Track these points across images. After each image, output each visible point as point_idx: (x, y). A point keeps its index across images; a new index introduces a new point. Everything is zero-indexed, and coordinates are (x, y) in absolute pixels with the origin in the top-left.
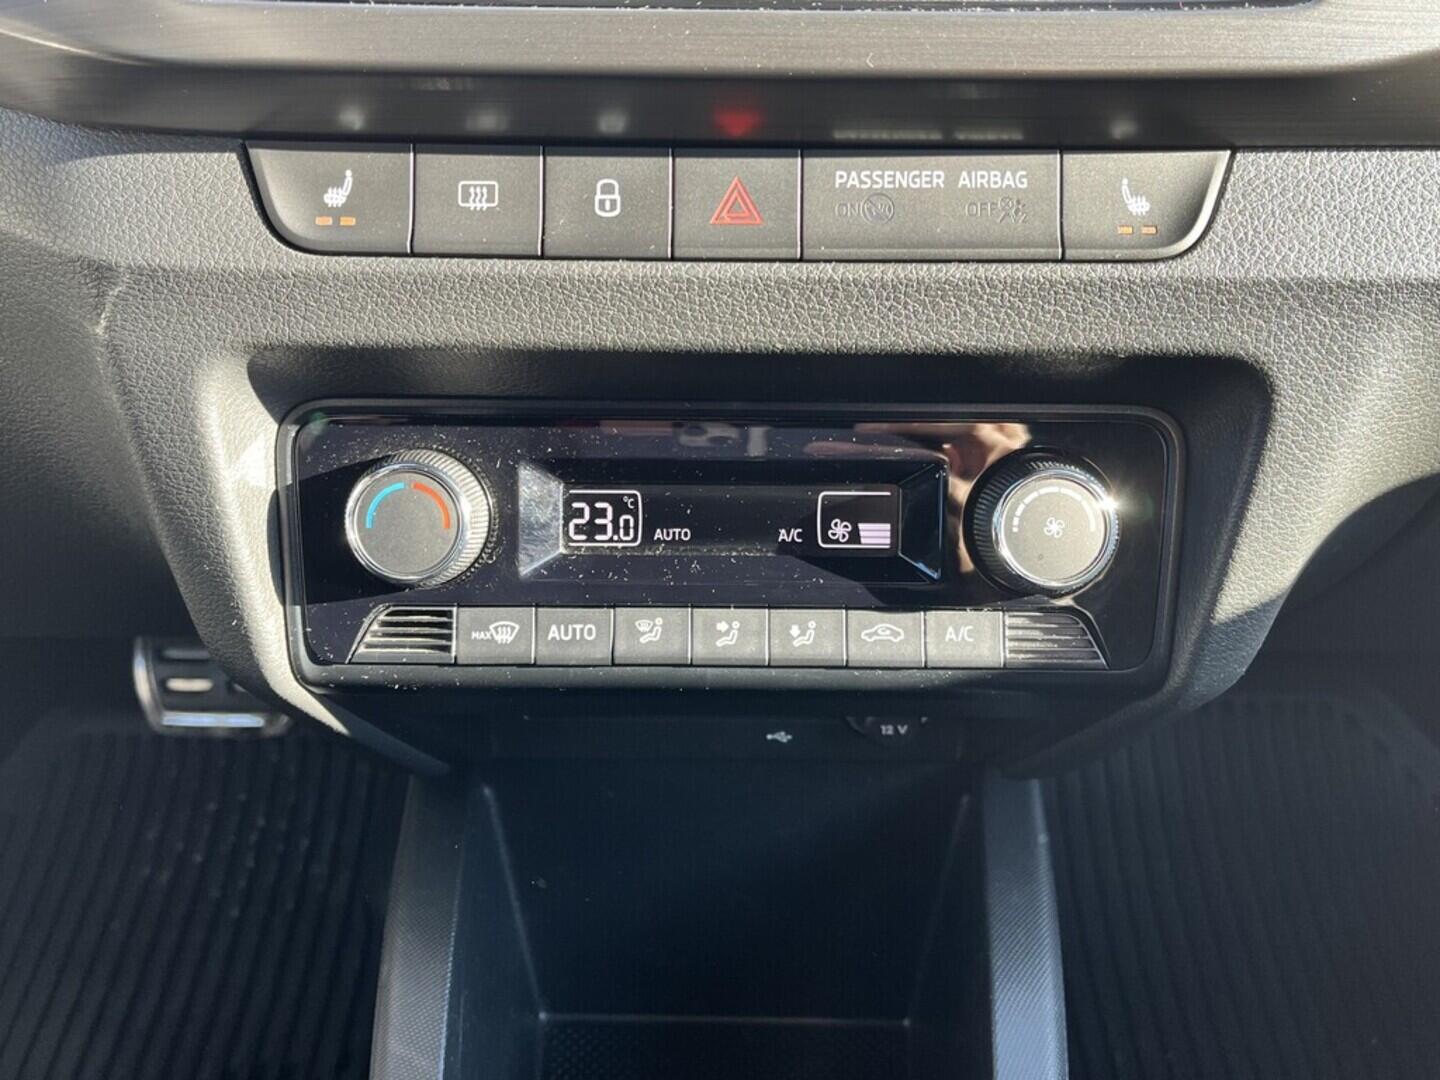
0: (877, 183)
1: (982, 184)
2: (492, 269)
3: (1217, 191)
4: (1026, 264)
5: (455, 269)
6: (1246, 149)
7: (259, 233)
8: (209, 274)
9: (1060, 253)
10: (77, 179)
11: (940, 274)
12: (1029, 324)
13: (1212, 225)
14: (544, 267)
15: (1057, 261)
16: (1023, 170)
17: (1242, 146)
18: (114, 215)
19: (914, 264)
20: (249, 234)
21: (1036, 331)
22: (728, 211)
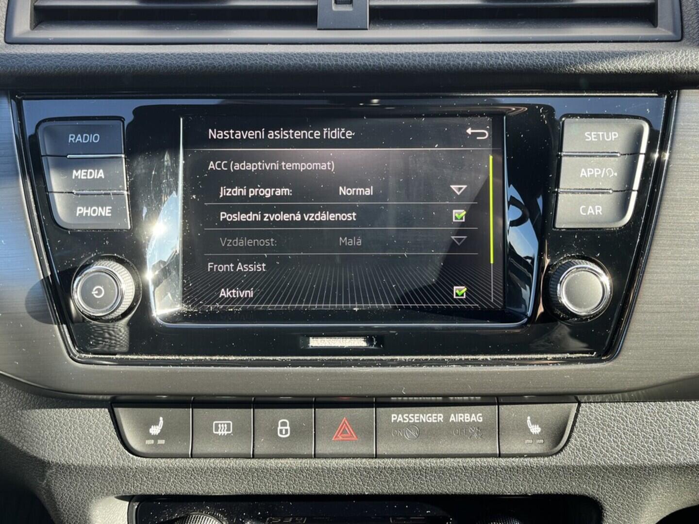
0: (412, 420)
1: (461, 420)
2: (229, 465)
3: (572, 423)
4: (482, 459)
5: (212, 465)
6: (585, 402)
7: (119, 448)
8: (96, 467)
9: (498, 452)
10: (33, 419)
11: (442, 464)
12: (484, 484)
13: (570, 440)
14: (254, 463)
15: (497, 457)
16: (480, 413)
17: (583, 401)
18: (51, 439)
19: (429, 460)
20: (114, 448)
21: (488, 486)
22: (341, 434)
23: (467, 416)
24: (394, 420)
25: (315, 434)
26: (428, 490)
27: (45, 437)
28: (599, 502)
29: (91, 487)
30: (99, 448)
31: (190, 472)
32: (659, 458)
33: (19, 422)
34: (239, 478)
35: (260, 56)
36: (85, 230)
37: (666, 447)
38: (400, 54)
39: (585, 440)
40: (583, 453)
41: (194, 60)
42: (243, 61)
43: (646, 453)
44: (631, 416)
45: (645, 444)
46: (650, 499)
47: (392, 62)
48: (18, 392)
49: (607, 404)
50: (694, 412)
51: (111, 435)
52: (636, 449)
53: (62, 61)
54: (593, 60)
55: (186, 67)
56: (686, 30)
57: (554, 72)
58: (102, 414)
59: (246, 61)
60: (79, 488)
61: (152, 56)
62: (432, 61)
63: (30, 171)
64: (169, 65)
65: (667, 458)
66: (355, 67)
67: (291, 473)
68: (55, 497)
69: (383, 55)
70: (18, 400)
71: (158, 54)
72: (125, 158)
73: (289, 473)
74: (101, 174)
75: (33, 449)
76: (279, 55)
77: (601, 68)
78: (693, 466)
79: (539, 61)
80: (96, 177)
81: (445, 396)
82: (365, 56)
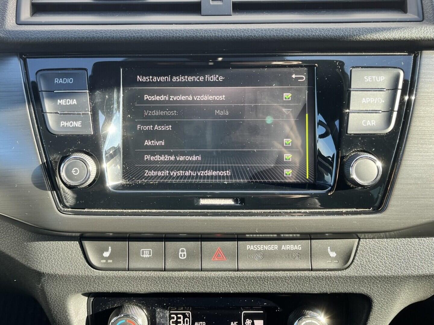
0: (259, 249)
1: (288, 249)
2: (150, 275)
3: (355, 250)
4: (301, 272)
5: (140, 275)
6: (363, 238)
7: (85, 265)
8: (72, 276)
9: (311, 268)
10: (34, 248)
11: (277, 275)
12: (302, 286)
13: (354, 260)
14: (165, 274)
15: (310, 271)
16: (300, 244)
17: (362, 238)
18: (45, 259)
19: (270, 272)
20: (82, 265)
21: (304, 288)
22: (217, 257)
23: (292, 246)
24: (248, 249)
25: (201, 257)
26: (268, 290)
27: (41, 258)
28: (370, 298)
29: (68, 287)
30: (73, 265)
31: (127, 279)
32: (407, 271)
33: (25, 249)
34: (156, 283)
35: (169, 31)
36: (66, 135)
37: (411, 265)
38: (253, 29)
39: (364, 261)
40: (362, 268)
41: (130, 34)
42: (159, 34)
43: (399, 268)
44: (391, 246)
45: (399, 263)
46: (400, 296)
47: (249, 34)
48: (24, 232)
49: (376, 239)
50: (428, 244)
51: (80, 257)
52: (394, 266)
53: (51, 34)
54: (371, 33)
55: (125, 38)
56: (425, 15)
57: (347, 40)
58: (74, 245)
59: (161, 34)
60: (61, 288)
61: (105, 31)
62: (273, 33)
63: (32, 100)
64: (115, 37)
65: (412, 271)
66: (226, 37)
67: (187, 280)
68: (47, 294)
69: (243, 30)
70: (25, 237)
71: (108, 30)
72: (89, 93)
73: (186, 280)
74: (75, 102)
75: (34, 265)
76: (180, 30)
77: (375, 37)
78: (427, 276)
79: (338, 33)
80: (71, 104)
81: (278, 234)
82: (232, 30)
